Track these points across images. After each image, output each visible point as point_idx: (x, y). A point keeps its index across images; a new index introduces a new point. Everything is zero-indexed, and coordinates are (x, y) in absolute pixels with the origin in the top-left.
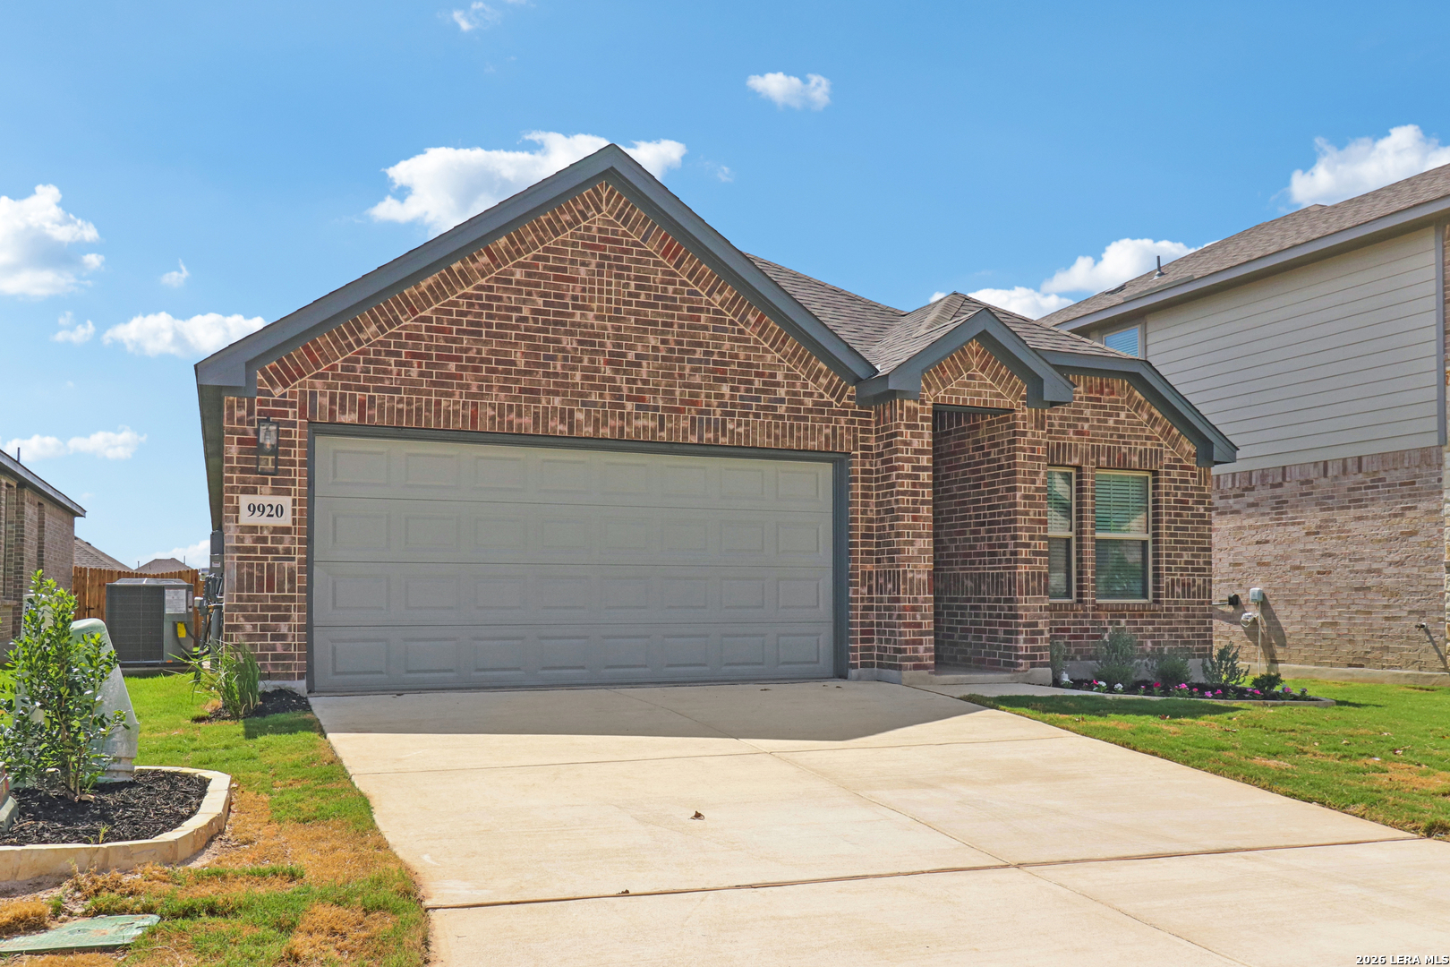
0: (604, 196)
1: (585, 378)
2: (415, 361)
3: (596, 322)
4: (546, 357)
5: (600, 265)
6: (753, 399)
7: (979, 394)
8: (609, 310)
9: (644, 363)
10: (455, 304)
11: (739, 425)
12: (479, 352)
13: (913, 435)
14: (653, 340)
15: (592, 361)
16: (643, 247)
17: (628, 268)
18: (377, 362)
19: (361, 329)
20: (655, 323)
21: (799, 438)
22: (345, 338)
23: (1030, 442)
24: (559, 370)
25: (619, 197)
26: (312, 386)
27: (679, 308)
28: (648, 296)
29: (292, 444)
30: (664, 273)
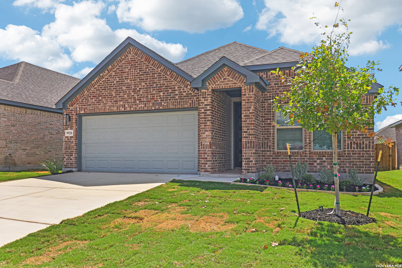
0: (132, 50)
1: (128, 96)
2: (94, 98)
3: (130, 82)
4: (120, 92)
5: (131, 67)
6: (169, 95)
7: (228, 84)
8: (133, 78)
9: (141, 90)
10: (101, 83)
11: (165, 103)
12: (106, 94)
13: (204, 100)
14: (143, 84)
15: (129, 92)
16: (141, 60)
17: (137, 67)
18: (87, 99)
19: (84, 93)
20: (144, 79)
21: (182, 105)
22: (81, 95)
23: (247, 97)
24: (122, 95)
25: (135, 49)
26: (76, 106)
27: (150, 74)
28: (142, 73)
29: (73, 119)
30: (146, 66)
